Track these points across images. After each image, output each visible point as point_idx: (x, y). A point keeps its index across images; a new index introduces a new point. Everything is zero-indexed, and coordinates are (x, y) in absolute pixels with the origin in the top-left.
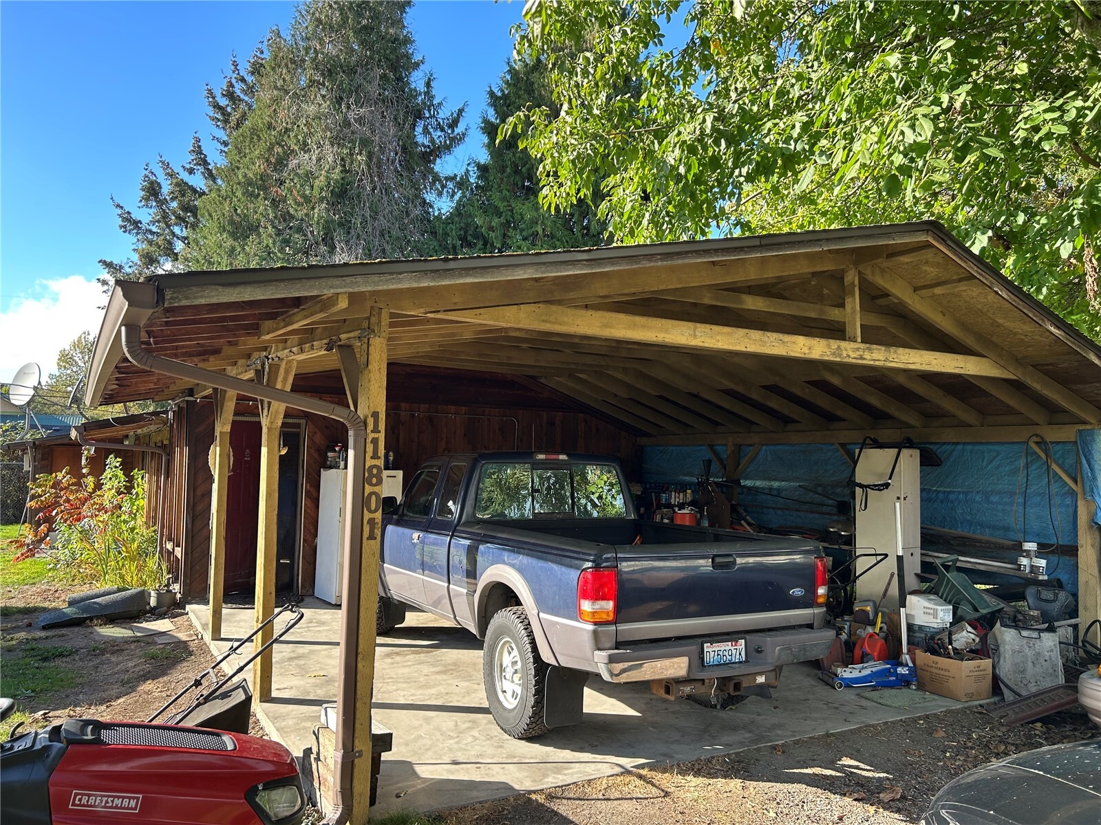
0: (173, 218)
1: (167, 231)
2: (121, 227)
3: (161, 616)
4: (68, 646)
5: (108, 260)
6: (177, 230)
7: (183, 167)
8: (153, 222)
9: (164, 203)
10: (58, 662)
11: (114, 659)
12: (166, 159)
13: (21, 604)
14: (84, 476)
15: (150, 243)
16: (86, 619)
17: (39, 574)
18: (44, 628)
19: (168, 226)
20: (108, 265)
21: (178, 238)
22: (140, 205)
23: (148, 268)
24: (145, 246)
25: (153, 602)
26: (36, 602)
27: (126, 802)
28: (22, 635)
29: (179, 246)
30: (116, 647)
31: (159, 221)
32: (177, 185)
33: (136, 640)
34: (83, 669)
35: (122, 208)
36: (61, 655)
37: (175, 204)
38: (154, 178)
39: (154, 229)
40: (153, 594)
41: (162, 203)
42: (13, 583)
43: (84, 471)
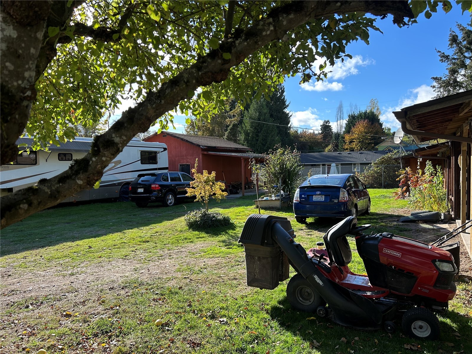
0: (465, 49)
1: (462, 56)
2: (440, 60)
3: (445, 223)
4: (409, 228)
5: (435, 77)
6: (466, 54)
7: (468, 24)
8: (455, 54)
9: (459, 44)
10: (404, 232)
11: (423, 234)
12: (459, 23)
13: (397, 214)
14: (418, 169)
15: (454, 64)
16: (416, 220)
17: (405, 205)
18: (403, 222)
19: (462, 54)
20: (435, 79)
21: (467, 58)
22: (449, 48)
23: (453, 76)
24: (451, 66)
25: (442, 217)
26: (402, 214)
27: (397, 254)
28: (395, 223)
29: (468, 62)
30: (425, 230)
31: (457, 53)
32: (466, 33)
33: (433, 229)
34: (412, 235)
35: (440, 52)
36: (406, 231)
37: (465, 42)
38: (454, 34)
39: (455, 57)
40: (442, 214)
41: (458, 44)
42: (396, 207)
43: (418, 167)
